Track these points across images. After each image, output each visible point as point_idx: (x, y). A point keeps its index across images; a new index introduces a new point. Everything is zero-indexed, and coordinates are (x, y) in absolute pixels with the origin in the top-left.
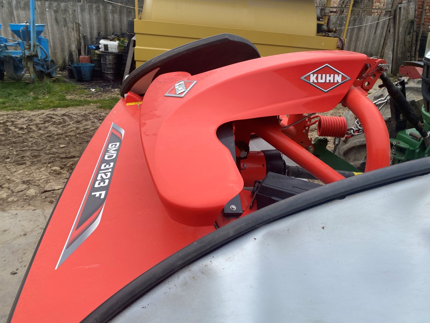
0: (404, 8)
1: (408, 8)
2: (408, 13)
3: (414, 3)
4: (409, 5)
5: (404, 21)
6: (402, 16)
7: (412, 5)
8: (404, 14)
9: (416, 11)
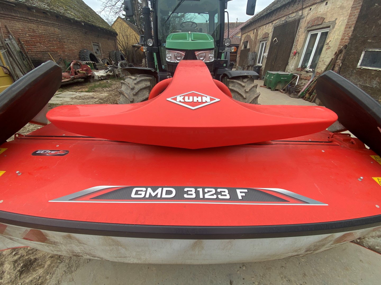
0: (10, 44)
2: (14, 46)
3: (14, 40)
4: (12, 42)
5: (15, 52)
6: (12, 49)
7: (14, 42)
9: (18, 45)
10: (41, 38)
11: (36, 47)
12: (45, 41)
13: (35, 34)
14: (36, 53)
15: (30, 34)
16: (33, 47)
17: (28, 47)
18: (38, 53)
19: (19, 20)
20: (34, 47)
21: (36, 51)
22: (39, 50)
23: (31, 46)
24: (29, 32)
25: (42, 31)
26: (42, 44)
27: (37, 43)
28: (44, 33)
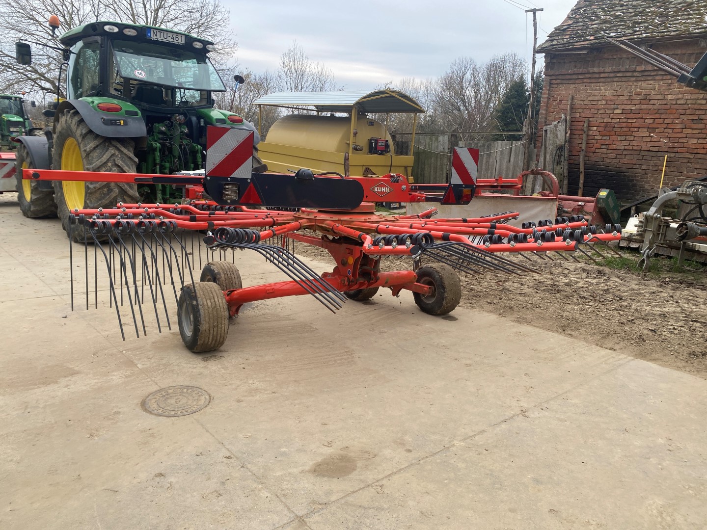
0: (551, 131)
1: (556, 130)
2: (556, 136)
5: (551, 147)
6: (548, 141)
7: (560, 127)
8: (551, 138)
10: (663, 116)
11: (632, 138)
12: (676, 121)
13: (644, 107)
14: (620, 152)
15: (628, 107)
16: (619, 138)
17: (604, 138)
18: (625, 152)
19: (609, 80)
20: (623, 138)
21: (623, 148)
22: (636, 145)
23: (614, 137)
24: (629, 103)
25: (680, 96)
26: (657, 130)
27: (639, 128)
28: (682, 102)
